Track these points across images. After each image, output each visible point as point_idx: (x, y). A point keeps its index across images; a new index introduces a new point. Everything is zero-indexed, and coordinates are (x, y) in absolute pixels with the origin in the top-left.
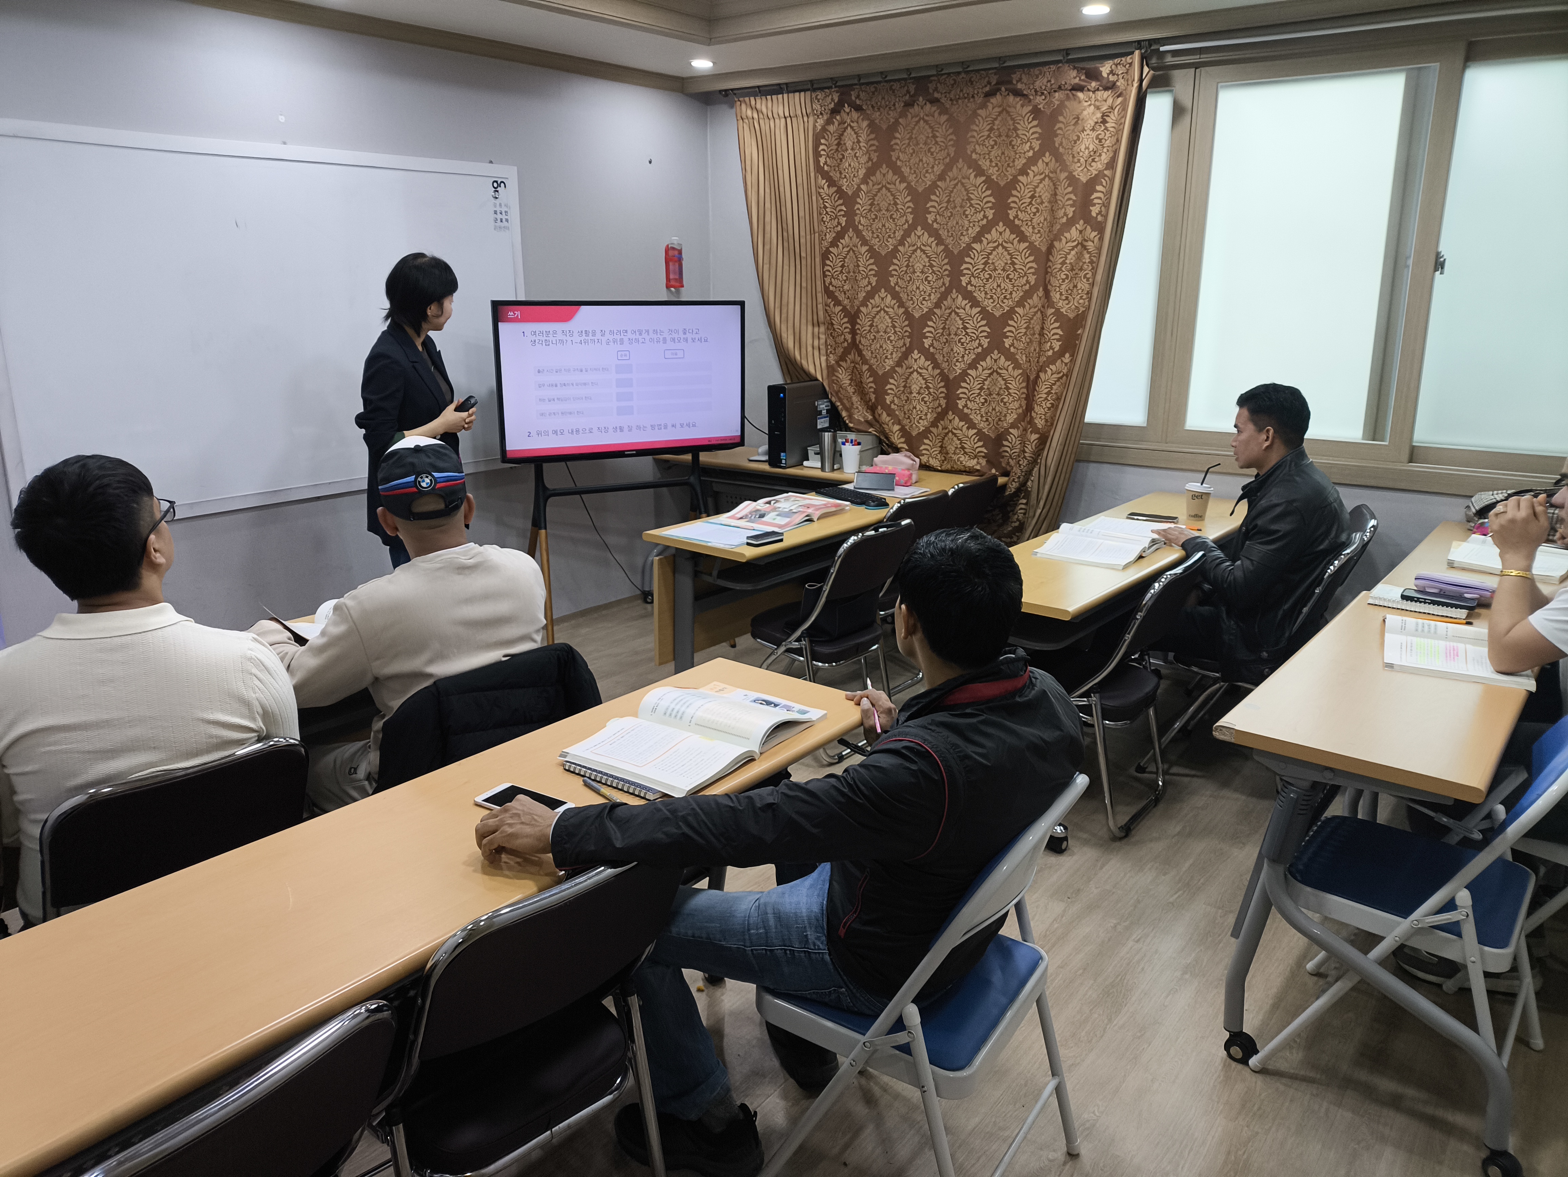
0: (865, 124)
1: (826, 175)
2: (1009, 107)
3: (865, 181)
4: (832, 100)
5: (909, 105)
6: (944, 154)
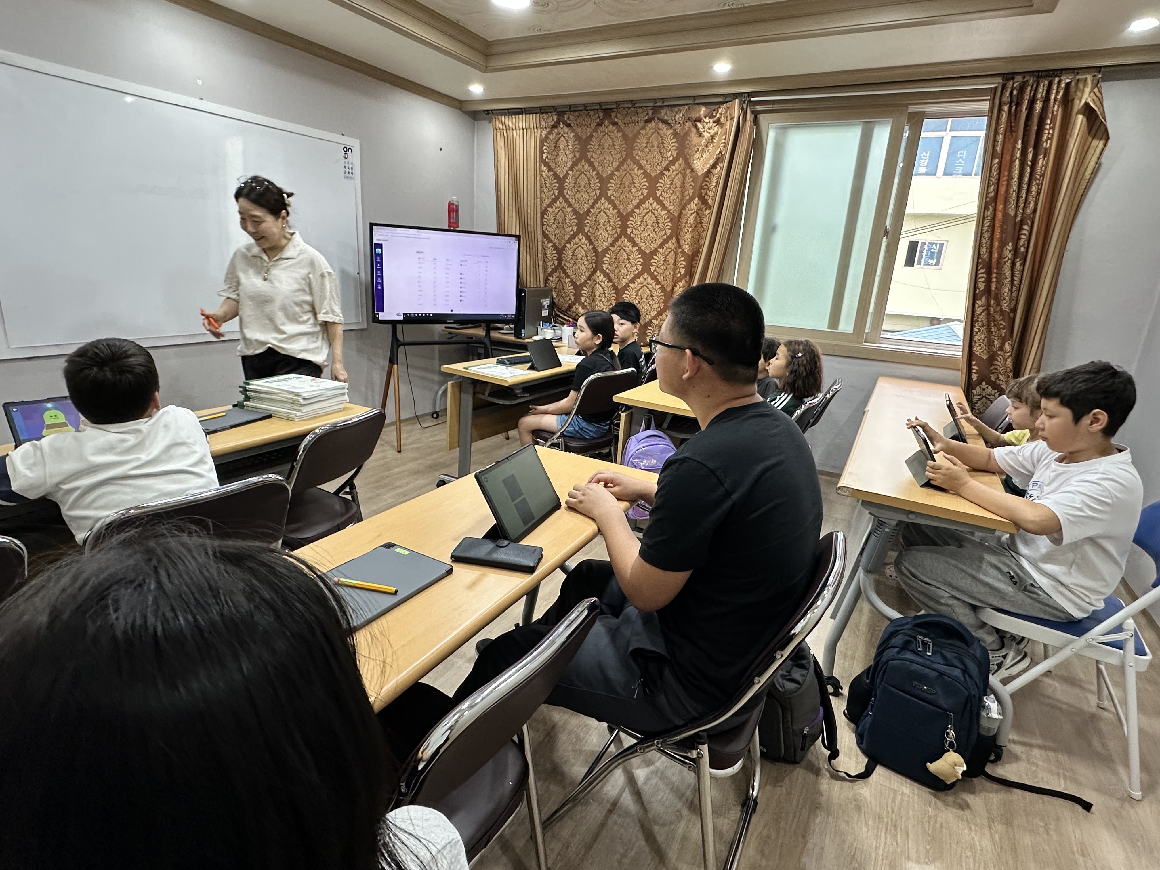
0: (572, 135)
1: (547, 165)
2: (659, 129)
3: (571, 169)
4: (553, 119)
5: (600, 125)
6: (619, 156)
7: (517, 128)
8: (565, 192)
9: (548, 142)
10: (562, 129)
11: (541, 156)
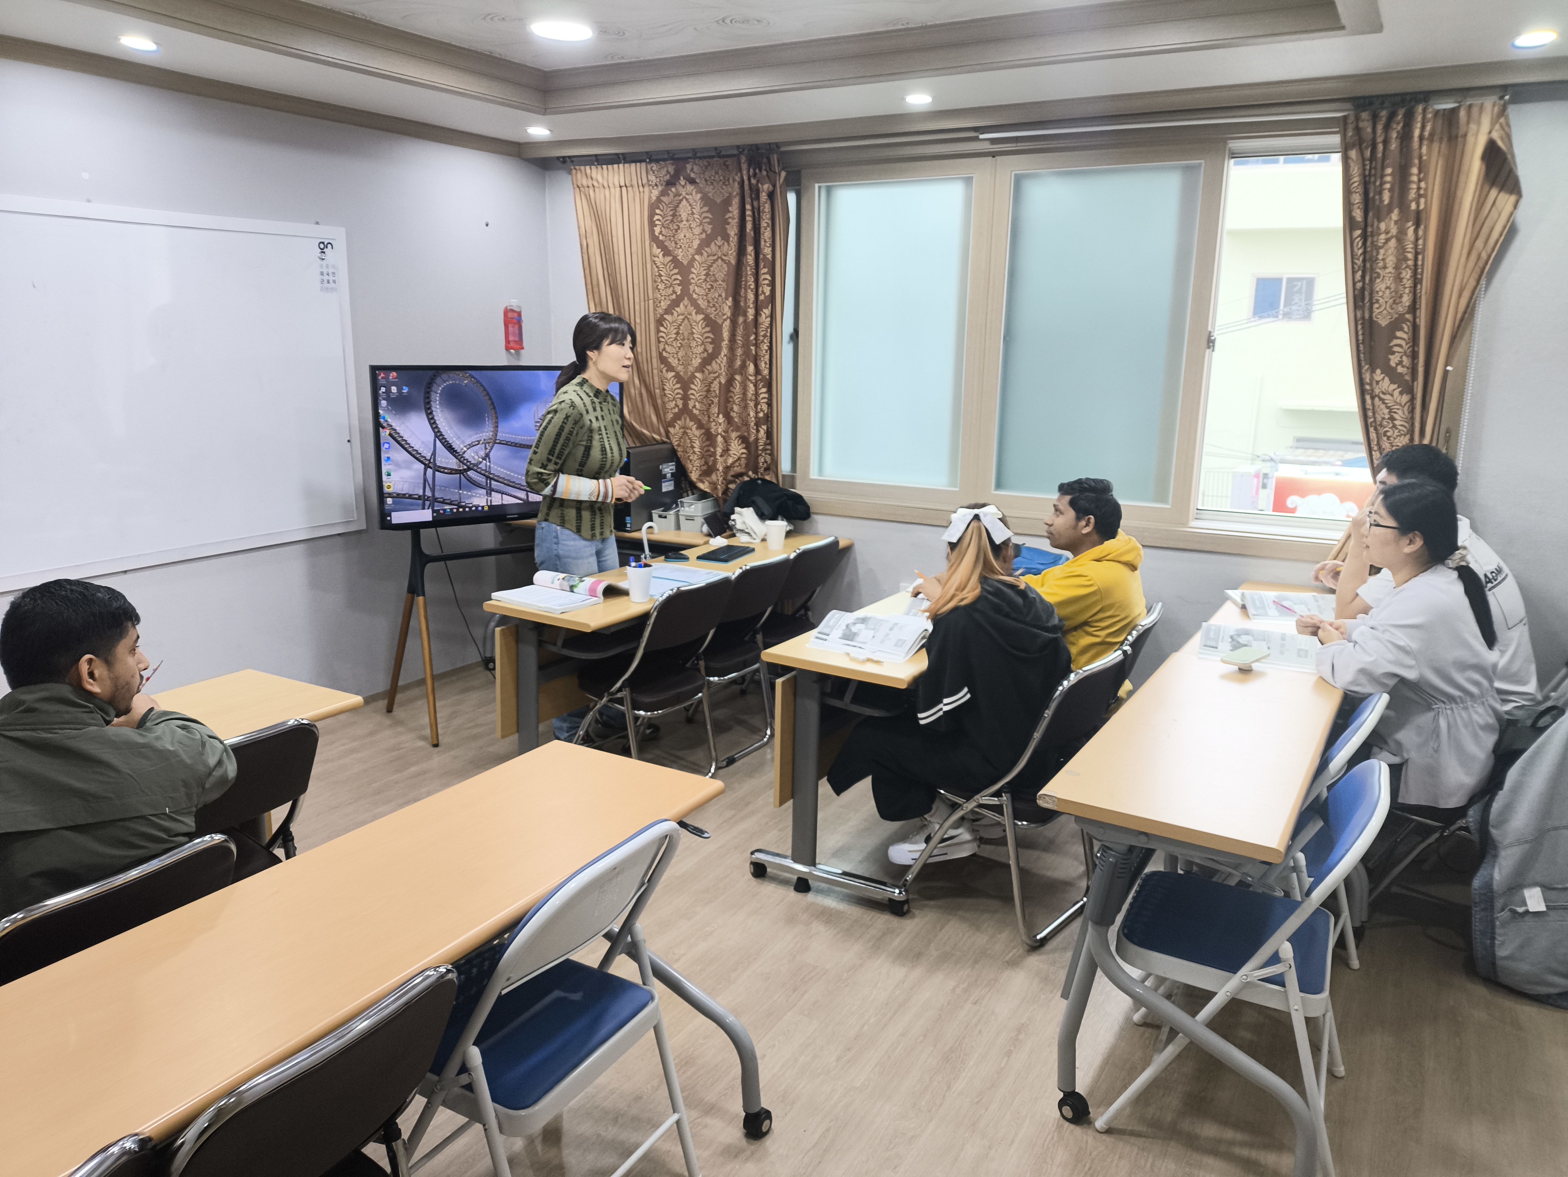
1: (661, 245)
3: (699, 251)
7: (611, 185)
8: (692, 288)
9: (661, 208)
10: (683, 187)
11: (652, 232)
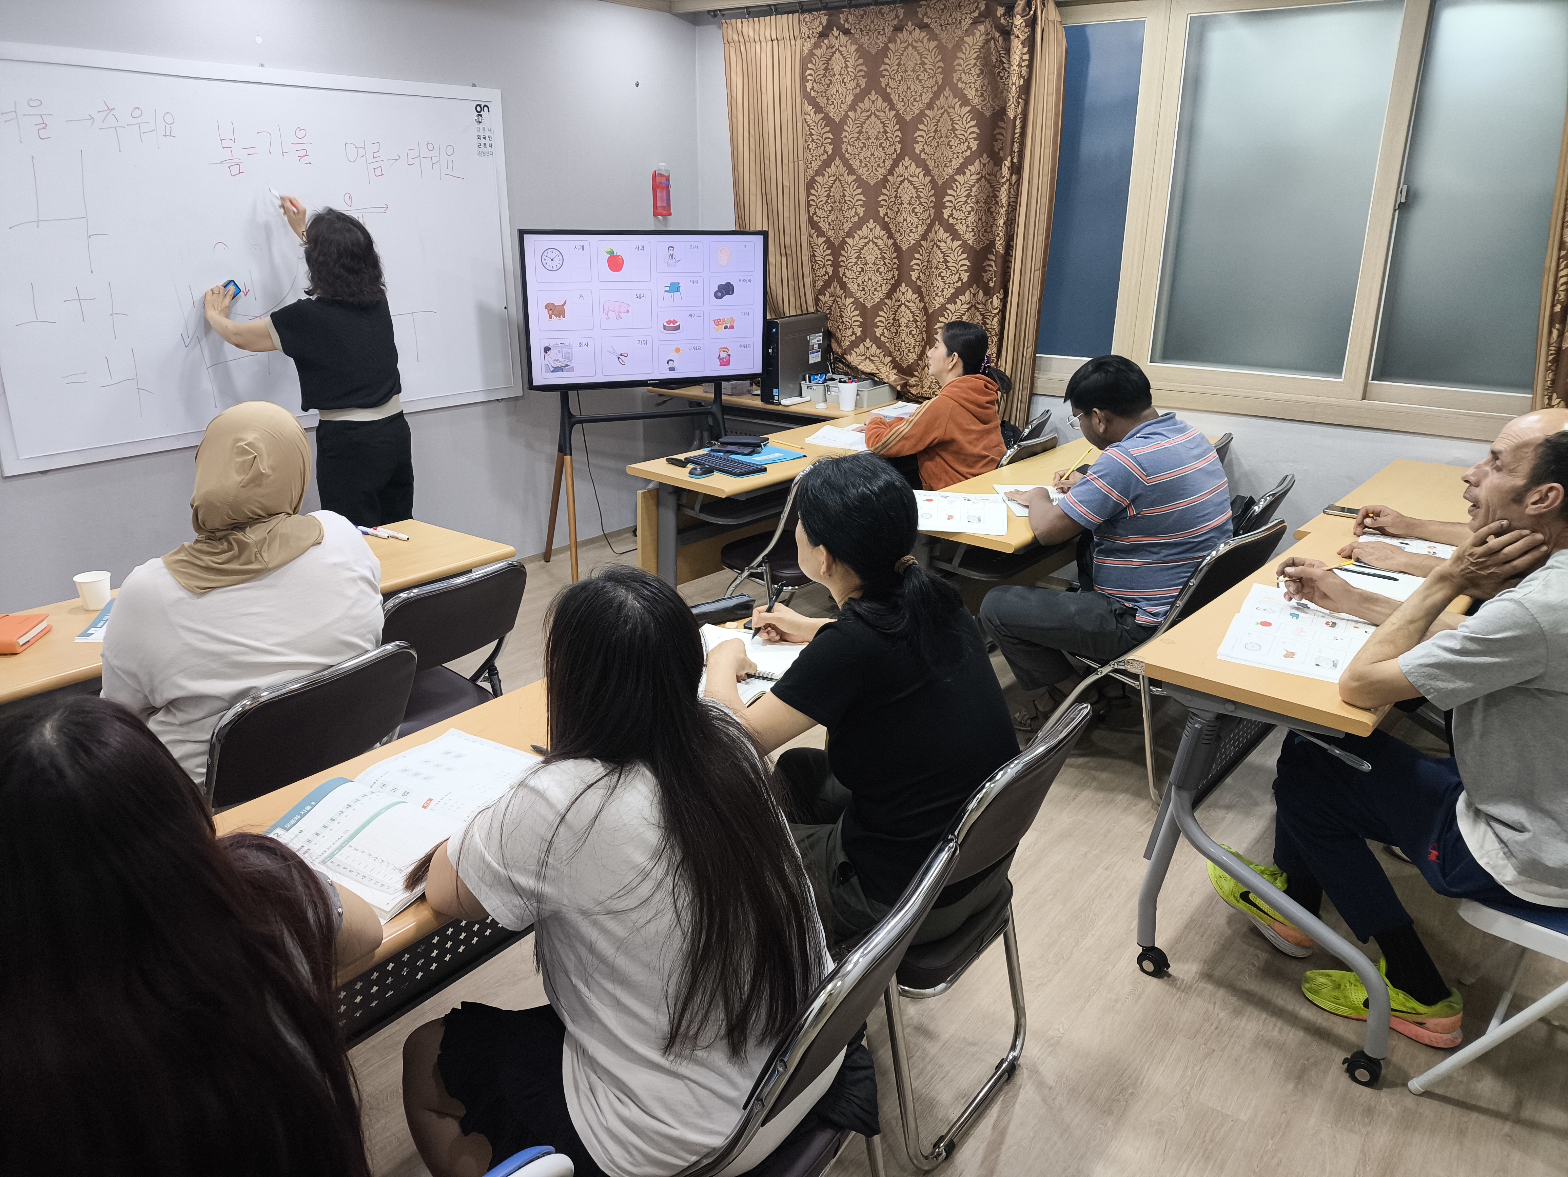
0: (854, 47)
1: (812, 101)
3: (852, 108)
5: (898, 29)
6: (932, 81)
7: (762, 39)
8: (844, 147)
9: (814, 62)
10: (837, 39)
11: (803, 87)
